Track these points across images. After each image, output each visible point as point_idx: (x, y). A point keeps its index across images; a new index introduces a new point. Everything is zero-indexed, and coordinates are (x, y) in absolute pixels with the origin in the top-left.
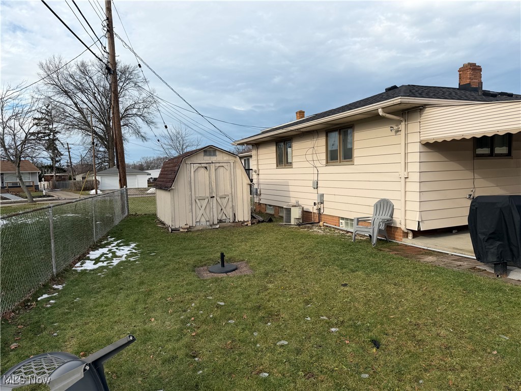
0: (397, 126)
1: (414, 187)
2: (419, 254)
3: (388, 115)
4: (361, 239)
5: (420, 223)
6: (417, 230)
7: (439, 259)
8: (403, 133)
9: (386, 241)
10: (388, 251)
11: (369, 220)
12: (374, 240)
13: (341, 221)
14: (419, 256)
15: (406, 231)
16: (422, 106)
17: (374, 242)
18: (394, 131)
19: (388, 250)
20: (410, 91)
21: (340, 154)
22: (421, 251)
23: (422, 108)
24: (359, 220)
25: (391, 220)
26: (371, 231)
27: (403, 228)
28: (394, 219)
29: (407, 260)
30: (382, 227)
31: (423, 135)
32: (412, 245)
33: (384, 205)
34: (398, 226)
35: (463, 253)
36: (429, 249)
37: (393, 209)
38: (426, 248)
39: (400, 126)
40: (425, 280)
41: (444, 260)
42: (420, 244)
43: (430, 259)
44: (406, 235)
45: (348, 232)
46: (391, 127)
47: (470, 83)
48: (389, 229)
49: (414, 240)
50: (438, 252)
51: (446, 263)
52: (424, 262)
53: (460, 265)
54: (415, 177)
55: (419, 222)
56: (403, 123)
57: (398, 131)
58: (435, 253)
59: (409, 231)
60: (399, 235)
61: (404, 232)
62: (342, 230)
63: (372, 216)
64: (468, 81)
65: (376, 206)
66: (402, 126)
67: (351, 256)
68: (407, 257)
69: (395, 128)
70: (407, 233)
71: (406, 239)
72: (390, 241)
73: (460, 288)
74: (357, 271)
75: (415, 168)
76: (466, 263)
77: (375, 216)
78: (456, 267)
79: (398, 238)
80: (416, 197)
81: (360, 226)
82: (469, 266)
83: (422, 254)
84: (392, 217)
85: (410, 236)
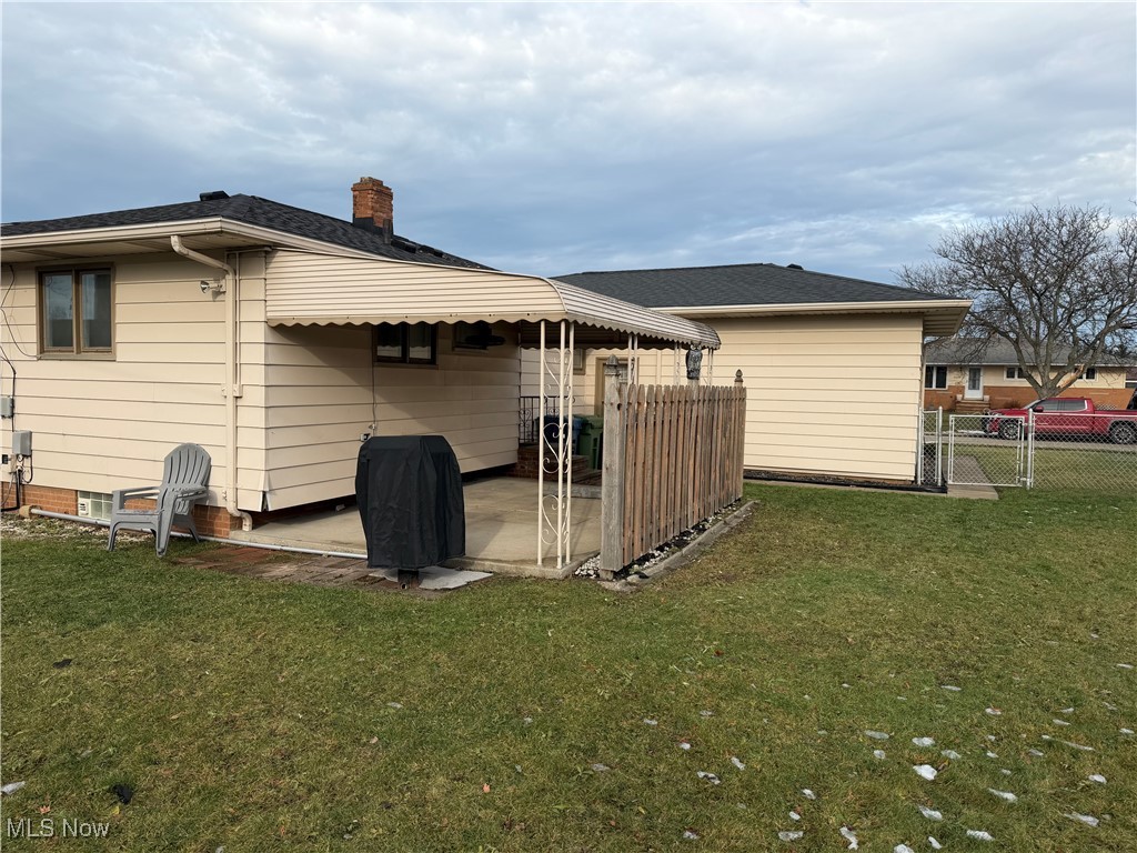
0: (217, 280)
1: (254, 417)
2: (263, 563)
3: (193, 254)
4: (131, 542)
5: (268, 496)
6: (260, 510)
7: (303, 569)
8: (229, 297)
9: (193, 541)
10: (194, 564)
11: (152, 494)
12: (163, 542)
13: (81, 500)
14: (262, 567)
15: (237, 514)
16: (270, 247)
17: (162, 546)
18: (209, 293)
19: (193, 560)
20: (251, 210)
21: (79, 333)
22: (266, 556)
23: (268, 249)
24: (124, 497)
25: (204, 492)
26: (155, 519)
27: (231, 508)
28: (210, 488)
29: (233, 579)
30: (183, 509)
31: (273, 308)
32: (249, 544)
33: (190, 458)
34: (220, 504)
35: (350, 549)
36: (284, 548)
37: (209, 467)
38: (279, 548)
39: (223, 282)
40: (264, 619)
41: (312, 568)
42: (266, 539)
43: (285, 569)
44: (237, 522)
45: (99, 527)
46: (203, 282)
47: (372, 218)
48: (200, 512)
49: (255, 532)
50: (303, 553)
51: (314, 574)
52: (271, 577)
53: (341, 576)
54: (256, 396)
55: (264, 494)
56: (229, 277)
57: (218, 293)
58: (297, 556)
59: (245, 515)
60: (221, 523)
61: (233, 518)
62: (84, 524)
63: (159, 484)
64: (369, 213)
65: (170, 460)
66: (228, 283)
67: (95, 586)
68: (234, 571)
69: (213, 284)
70: (240, 519)
71: (238, 532)
72: (201, 541)
73: (332, 623)
74: (103, 622)
75: (255, 376)
76: (351, 570)
77: (167, 486)
78: (331, 580)
79: (220, 532)
80: (258, 439)
81: (127, 511)
82: (357, 575)
83: (269, 562)
84: (207, 486)
85: (247, 524)
